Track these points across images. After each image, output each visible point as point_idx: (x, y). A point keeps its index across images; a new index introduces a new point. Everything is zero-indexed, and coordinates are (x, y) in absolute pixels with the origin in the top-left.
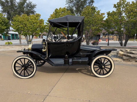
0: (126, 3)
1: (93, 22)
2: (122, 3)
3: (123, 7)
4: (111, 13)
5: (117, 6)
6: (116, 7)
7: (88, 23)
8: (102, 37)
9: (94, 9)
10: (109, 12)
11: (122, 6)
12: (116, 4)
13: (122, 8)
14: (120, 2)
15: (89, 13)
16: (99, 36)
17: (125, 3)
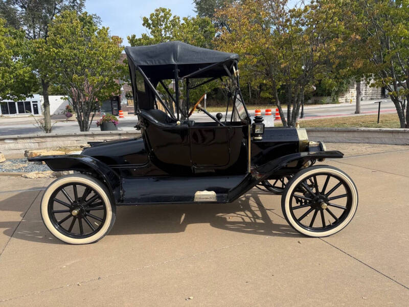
0: (171, 18)
1: (90, 63)
2: (162, 17)
3: (166, 28)
4: (140, 40)
5: (150, 22)
6: (149, 26)
7: (77, 65)
8: (128, 104)
9: (87, 21)
10: (134, 36)
11: (164, 26)
12: (148, 17)
13: (163, 31)
14: (157, 15)
15: (73, 33)
16: (118, 100)
17: (169, 18)
